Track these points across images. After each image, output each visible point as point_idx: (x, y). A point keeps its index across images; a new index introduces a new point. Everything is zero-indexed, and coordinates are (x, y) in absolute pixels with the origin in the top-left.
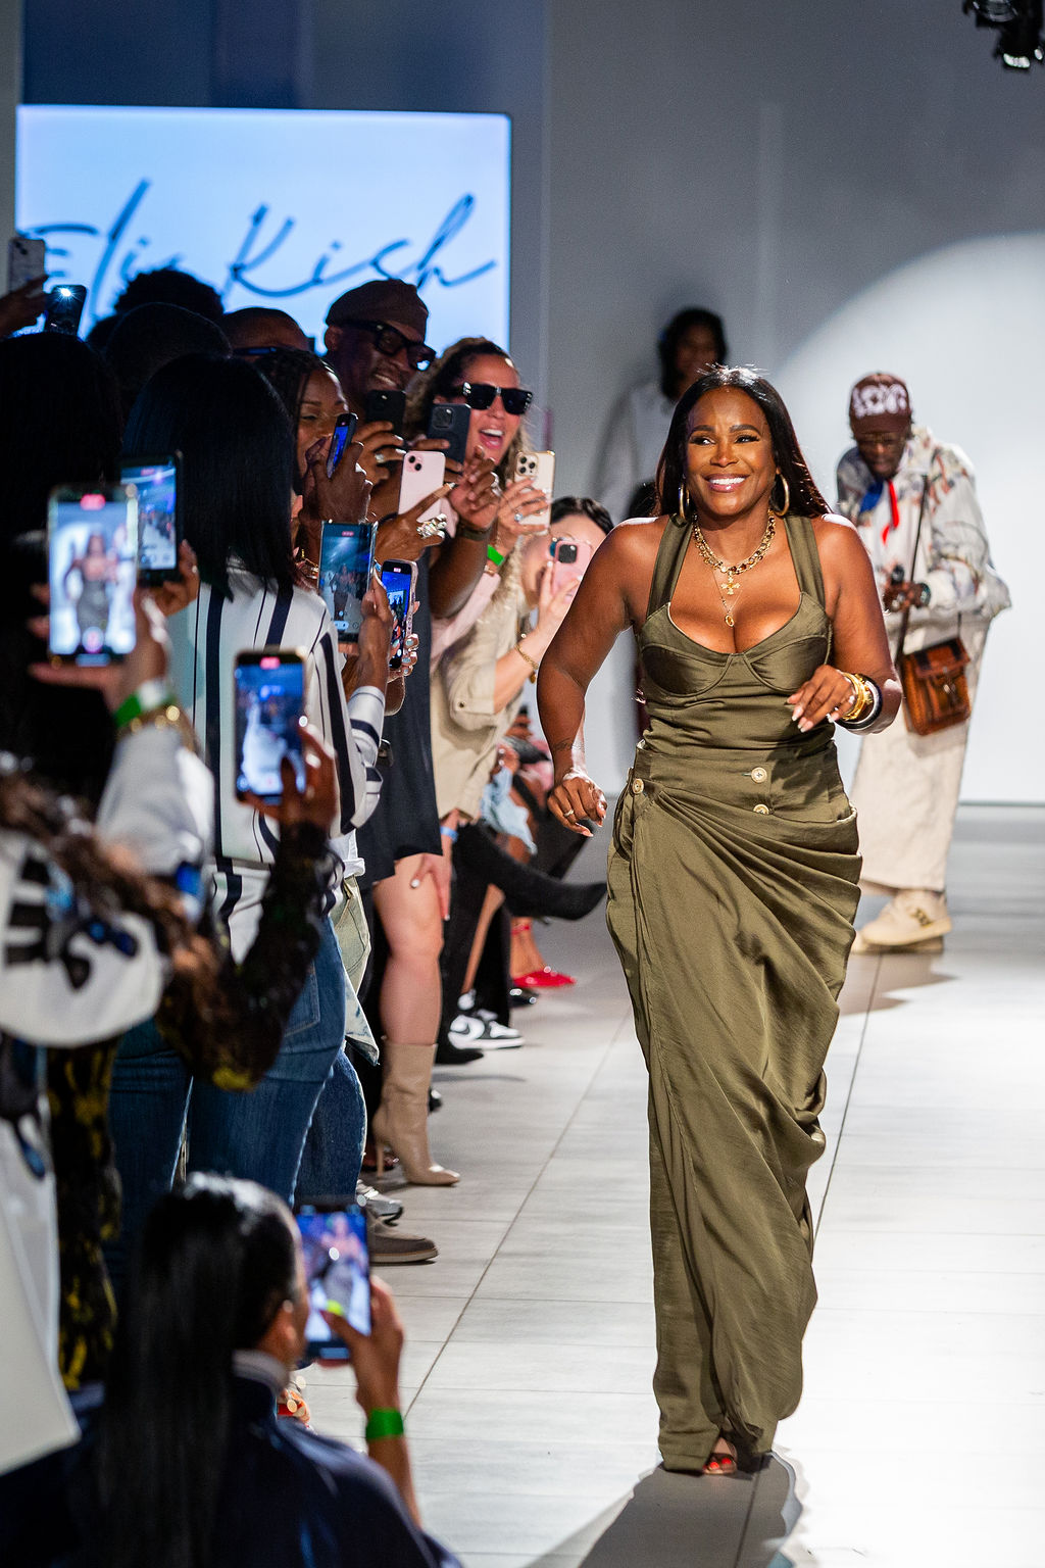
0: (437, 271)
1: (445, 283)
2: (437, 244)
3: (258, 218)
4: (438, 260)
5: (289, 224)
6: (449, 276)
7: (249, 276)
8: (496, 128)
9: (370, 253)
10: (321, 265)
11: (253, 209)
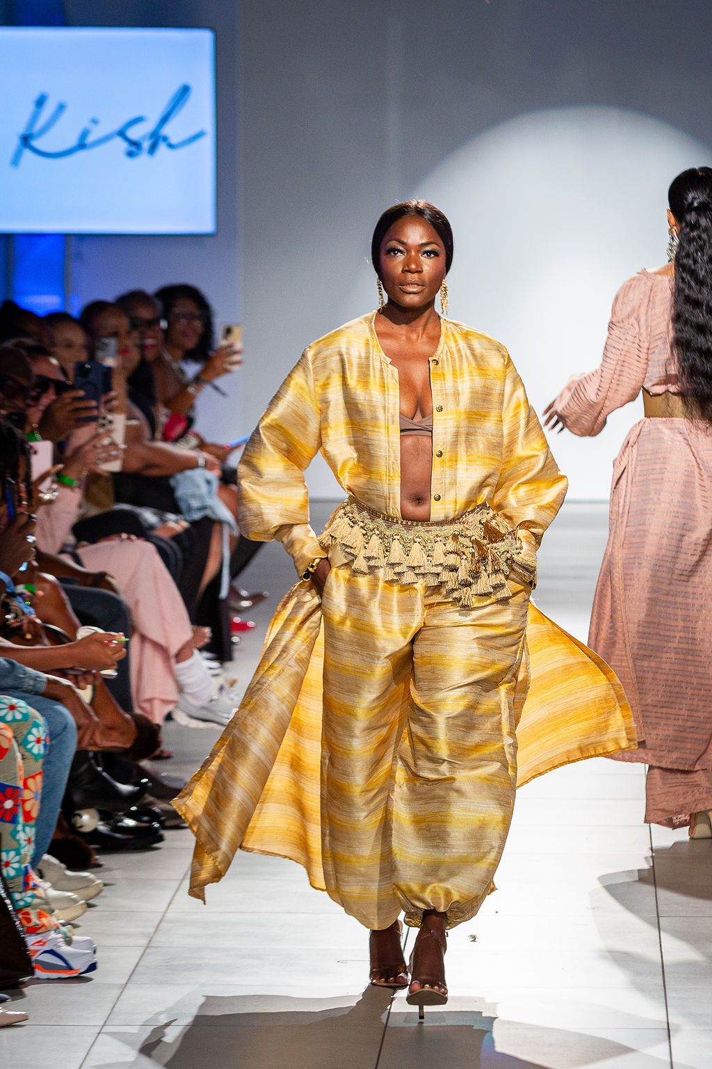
0: (165, 139)
1: (171, 146)
2: (165, 119)
3: (40, 102)
4: (167, 130)
5: (61, 107)
6: (174, 141)
7: (36, 143)
8: (203, 40)
9: (117, 126)
10: (85, 134)
11: (35, 95)
